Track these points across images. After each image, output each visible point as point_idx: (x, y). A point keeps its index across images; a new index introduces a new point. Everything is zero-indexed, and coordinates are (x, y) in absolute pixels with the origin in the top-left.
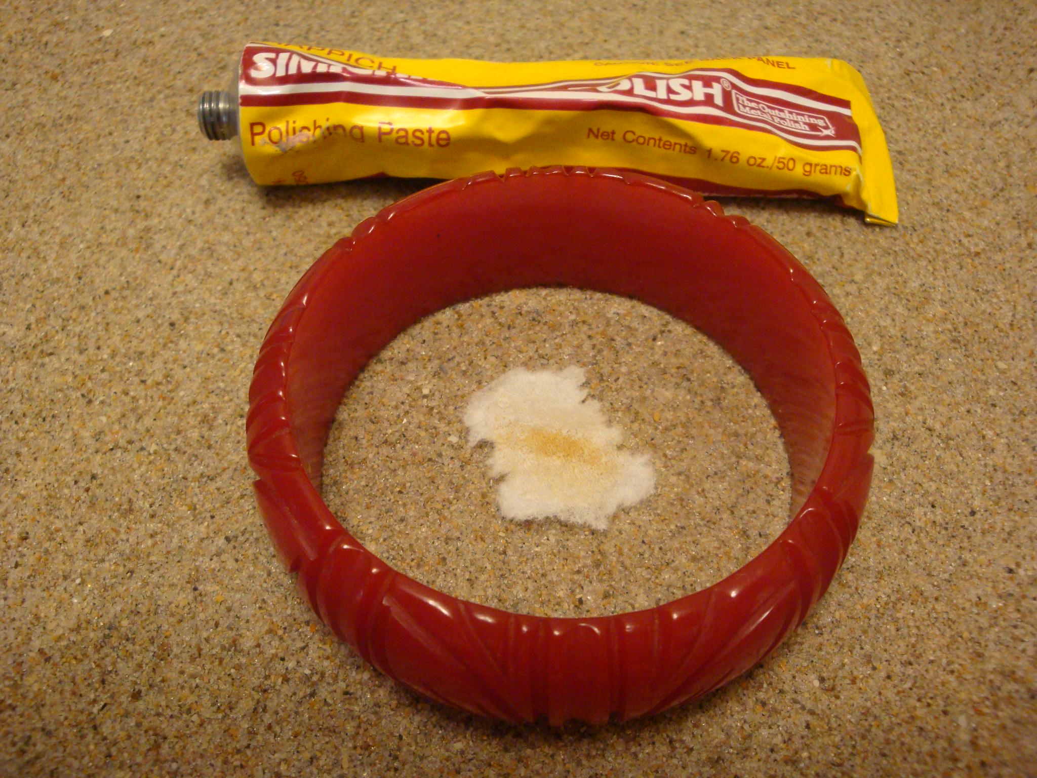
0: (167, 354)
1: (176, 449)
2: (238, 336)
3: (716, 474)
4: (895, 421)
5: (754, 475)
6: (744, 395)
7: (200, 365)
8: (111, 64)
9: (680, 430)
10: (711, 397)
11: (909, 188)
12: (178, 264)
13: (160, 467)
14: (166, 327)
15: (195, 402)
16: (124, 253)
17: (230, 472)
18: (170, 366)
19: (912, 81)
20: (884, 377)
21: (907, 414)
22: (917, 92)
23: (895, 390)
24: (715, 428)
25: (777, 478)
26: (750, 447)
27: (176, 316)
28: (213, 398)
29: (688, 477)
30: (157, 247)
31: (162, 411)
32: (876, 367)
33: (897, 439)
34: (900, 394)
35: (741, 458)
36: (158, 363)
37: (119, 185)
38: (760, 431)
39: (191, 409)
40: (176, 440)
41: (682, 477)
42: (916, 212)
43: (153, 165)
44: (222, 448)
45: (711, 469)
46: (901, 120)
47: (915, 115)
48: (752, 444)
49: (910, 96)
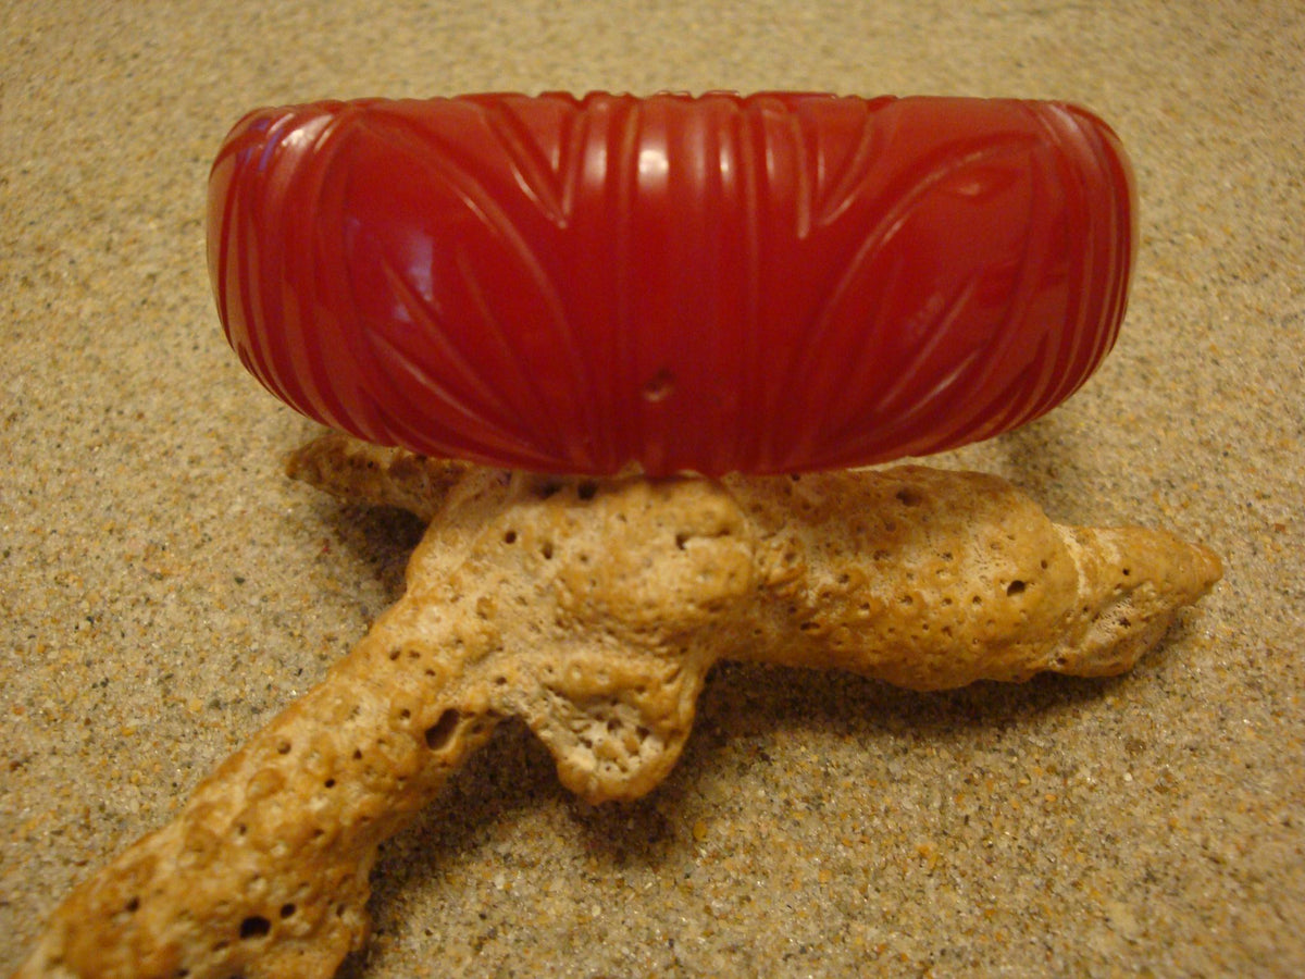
3: (803, 950)
4: (1149, 842)
5: (878, 954)
6: (866, 790)
9: (742, 858)
10: (805, 792)
11: (1159, 416)
20: (1127, 756)
21: (1171, 828)
23: (1147, 781)
24: (809, 855)
25: (921, 963)
26: (874, 896)
29: (748, 957)
32: (1112, 735)
33: (1155, 880)
34: (1157, 788)
35: (854, 918)
38: (894, 861)
41: (737, 958)
42: (1173, 455)
45: (795, 942)
47: (1164, 303)
48: (877, 890)
49: (1155, 275)
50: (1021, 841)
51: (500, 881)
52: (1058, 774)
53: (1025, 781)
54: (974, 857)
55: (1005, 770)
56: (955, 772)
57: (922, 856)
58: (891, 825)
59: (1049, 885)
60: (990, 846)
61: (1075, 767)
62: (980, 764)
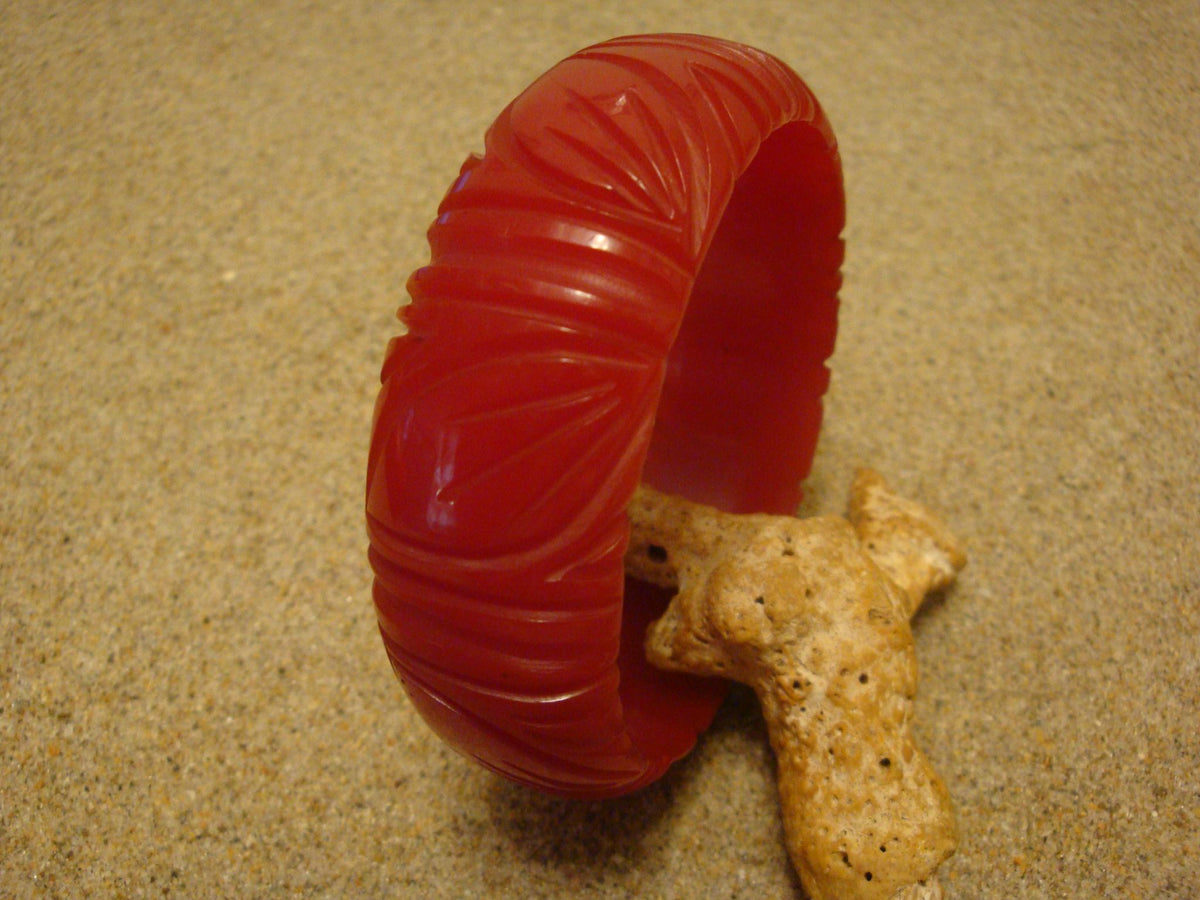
0: (274, 711)
1: (278, 844)
2: (361, 694)
4: (1170, 861)
6: (977, 815)
7: (314, 729)
8: (231, 317)
11: (1178, 533)
12: (294, 589)
13: (256, 867)
14: (273, 675)
15: (303, 781)
16: (230, 568)
17: (341, 883)
18: (276, 728)
19: (1176, 387)
20: (1154, 798)
21: (1185, 853)
22: (1184, 402)
23: (1168, 817)
26: (986, 890)
27: (286, 661)
28: (326, 778)
30: (269, 563)
31: (264, 791)
32: (1144, 783)
33: (1174, 889)
34: (1175, 823)
36: (261, 724)
37: (229, 476)
38: (997, 867)
39: (301, 790)
40: (278, 831)
42: (1188, 565)
43: (270, 451)
44: (333, 848)
46: (1165, 439)
47: (1183, 432)
48: (988, 886)
49: (1175, 406)
50: (1082, 856)
51: (742, 874)
52: (1106, 809)
53: (1083, 813)
54: (1051, 866)
55: (1069, 804)
56: (1036, 804)
57: (1016, 864)
58: (995, 840)
59: (1102, 888)
60: (1062, 859)
61: (1118, 806)
62: (1053, 800)
